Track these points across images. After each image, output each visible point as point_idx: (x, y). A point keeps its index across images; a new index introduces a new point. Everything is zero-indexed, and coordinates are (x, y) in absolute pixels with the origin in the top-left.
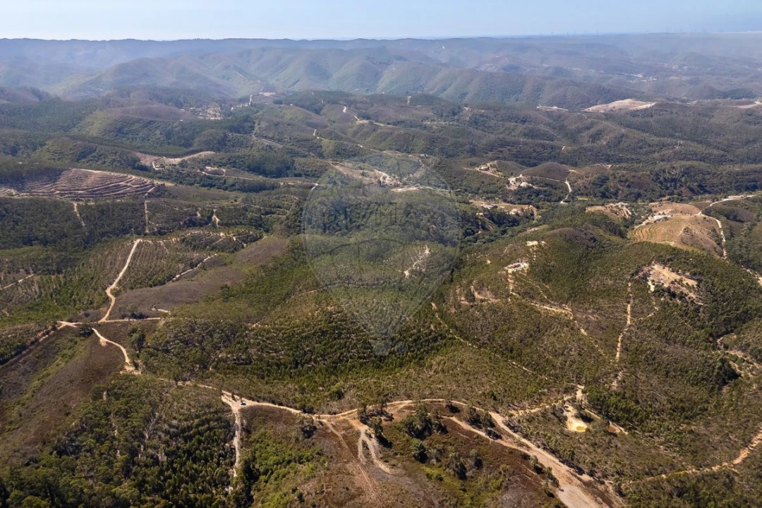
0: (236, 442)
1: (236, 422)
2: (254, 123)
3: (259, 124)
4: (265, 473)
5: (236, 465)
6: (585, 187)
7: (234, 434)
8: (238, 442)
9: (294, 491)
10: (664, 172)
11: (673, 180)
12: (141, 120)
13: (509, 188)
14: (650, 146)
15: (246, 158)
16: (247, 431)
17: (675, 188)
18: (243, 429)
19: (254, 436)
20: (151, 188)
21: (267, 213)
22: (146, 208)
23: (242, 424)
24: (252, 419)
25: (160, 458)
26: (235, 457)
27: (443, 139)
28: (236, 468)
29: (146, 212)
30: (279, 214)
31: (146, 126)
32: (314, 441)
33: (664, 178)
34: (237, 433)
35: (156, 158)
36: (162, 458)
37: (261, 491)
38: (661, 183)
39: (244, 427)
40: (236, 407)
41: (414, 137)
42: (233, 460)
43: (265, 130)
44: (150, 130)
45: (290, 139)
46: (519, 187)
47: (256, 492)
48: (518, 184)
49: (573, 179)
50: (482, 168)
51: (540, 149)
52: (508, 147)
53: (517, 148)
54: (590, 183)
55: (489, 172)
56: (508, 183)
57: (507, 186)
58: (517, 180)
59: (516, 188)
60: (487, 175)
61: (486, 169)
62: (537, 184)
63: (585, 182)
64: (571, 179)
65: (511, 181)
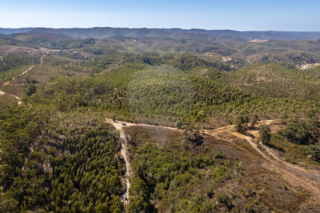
0: (123, 153)
1: (121, 136)
2: (95, 41)
3: (97, 42)
4: (162, 180)
5: (127, 173)
6: (258, 61)
7: (121, 147)
8: (126, 154)
9: (211, 195)
10: (293, 55)
11: (298, 58)
12: (41, 39)
13: (223, 61)
14: (275, 51)
15: (93, 49)
16: (133, 143)
17: (300, 61)
18: (129, 142)
19: (141, 147)
20: (44, 54)
21: (107, 64)
22: (41, 60)
23: (127, 138)
24: (135, 135)
25: (45, 169)
26: (125, 166)
27: (183, 47)
28: (128, 177)
29: (41, 62)
30: (114, 63)
31: (43, 41)
32: (206, 147)
33: (294, 57)
34: (123, 145)
35: (48, 49)
36: (47, 168)
37: (164, 199)
38: (293, 59)
39: (129, 140)
40: (118, 126)
41: (170, 47)
42: (123, 169)
43: (100, 43)
44: (45, 43)
45: (113, 46)
46: (228, 60)
47: (157, 200)
48: (227, 59)
49: (250, 59)
50: (207, 54)
51: (228, 51)
52: (214, 50)
53: (218, 50)
54: (260, 59)
55: (211, 56)
56: (222, 59)
57: (222, 60)
58: (226, 58)
59: (227, 61)
60: (210, 57)
61: (209, 55)
62: (235, 59)
63: (258, 59)
64: (249, 59)
65: (223, 58)
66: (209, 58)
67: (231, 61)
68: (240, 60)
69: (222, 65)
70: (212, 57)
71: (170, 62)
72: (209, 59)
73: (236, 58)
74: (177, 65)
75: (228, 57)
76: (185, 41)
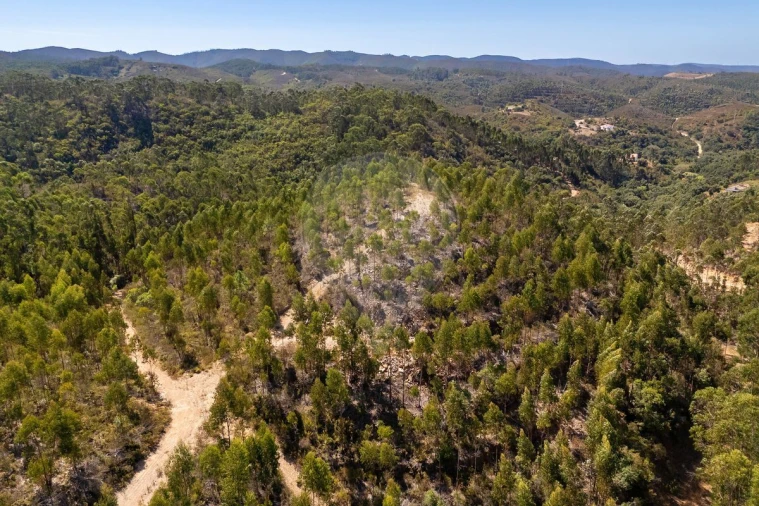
6: (732, 135)
13: (578, 134)
46: (600, 130)
48: (595, 128)
49: (692, 126)
50: (510, 108)
51: (593, 100)
52: (539, 98)
53: (554, 97)
54: (738, 129)
55: (526, 113)
56: (573, 126)
57: (572, 131)
58: (589, 122)
59: (594, 133)
60: (523, 117)
61: (519, 110)
62: (631, 128)
63: (728, 128)
64: (686, 127)
65: (577, 123)
66: (515, 124)
67: (614, 136)
68: (652, 131)
69: (583, 154)
70: (528, 118)
71: (278, 128)
72: (517, 129)
73: (632, 121)
74: (308, 148)
75: (596, 119)
76: (443, 75)
